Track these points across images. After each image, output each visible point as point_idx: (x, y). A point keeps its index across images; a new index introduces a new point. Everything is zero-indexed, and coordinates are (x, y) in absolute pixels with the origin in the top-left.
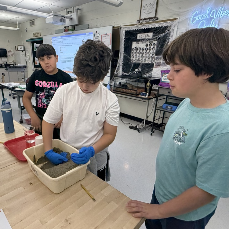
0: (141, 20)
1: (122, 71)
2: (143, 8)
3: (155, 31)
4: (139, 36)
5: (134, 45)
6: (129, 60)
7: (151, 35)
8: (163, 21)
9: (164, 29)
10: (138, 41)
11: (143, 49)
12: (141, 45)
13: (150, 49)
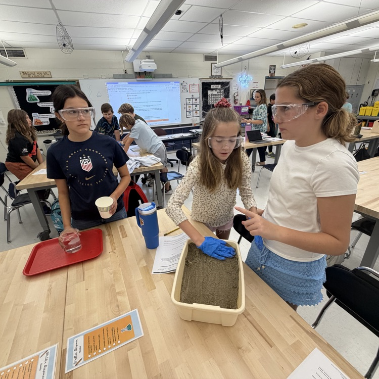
0: (212, 76)
1: (203, 110)
2: (213, 69)
3: (223, 84)
4: (212, 87)
5: (210, 92)
6: (207, 102)
7: (219, 86)
8: (226, 79)
9: (228, 83)
10: (212, 90)
11: (216, 95)
12: (214, 92)
13: (220, 95)
